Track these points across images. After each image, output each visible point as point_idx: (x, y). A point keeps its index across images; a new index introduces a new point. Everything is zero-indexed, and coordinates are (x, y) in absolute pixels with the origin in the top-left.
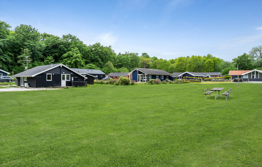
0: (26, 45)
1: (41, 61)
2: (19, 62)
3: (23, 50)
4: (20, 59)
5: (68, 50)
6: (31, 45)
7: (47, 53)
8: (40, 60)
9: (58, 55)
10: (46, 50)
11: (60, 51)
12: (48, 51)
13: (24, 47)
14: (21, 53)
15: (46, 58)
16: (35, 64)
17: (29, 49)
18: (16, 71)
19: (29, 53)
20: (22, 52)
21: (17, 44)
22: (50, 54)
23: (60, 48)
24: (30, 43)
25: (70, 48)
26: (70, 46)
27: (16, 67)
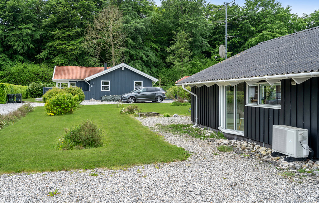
0: (181, 26)
1: (205, 57)
2: (169, 59)
3: (176, 35)
4: (170, 53)
5: (258, 29)
6: (191, 24)
7: (216, 39)
8: (204, 55)
9: (239, 42)
10: (214, 33)
11: (241, 34)
12: (217, 36)
13: (178, 29)
14: (173, 42)
15: (213, 50)
16: (196, 61)
17: (186, 33)
18: (163, 77)
19: (187, 39)
20: (174, 40)
21: (166, 27)
22: (220, 41)
23: (242, 27)
24: (189, 19)
25: (262, 25)
26: (263, 21)
27: (164, 69)
